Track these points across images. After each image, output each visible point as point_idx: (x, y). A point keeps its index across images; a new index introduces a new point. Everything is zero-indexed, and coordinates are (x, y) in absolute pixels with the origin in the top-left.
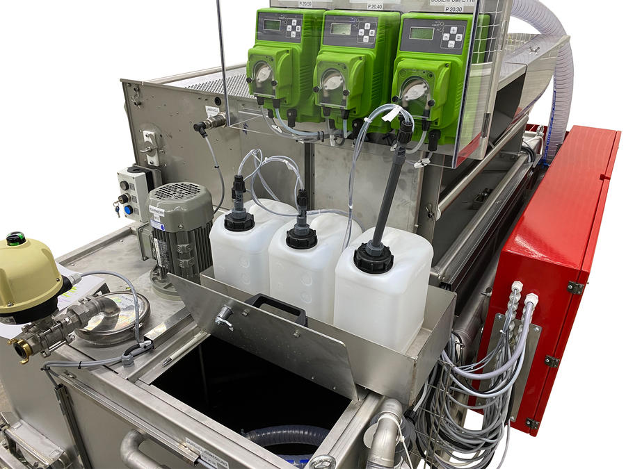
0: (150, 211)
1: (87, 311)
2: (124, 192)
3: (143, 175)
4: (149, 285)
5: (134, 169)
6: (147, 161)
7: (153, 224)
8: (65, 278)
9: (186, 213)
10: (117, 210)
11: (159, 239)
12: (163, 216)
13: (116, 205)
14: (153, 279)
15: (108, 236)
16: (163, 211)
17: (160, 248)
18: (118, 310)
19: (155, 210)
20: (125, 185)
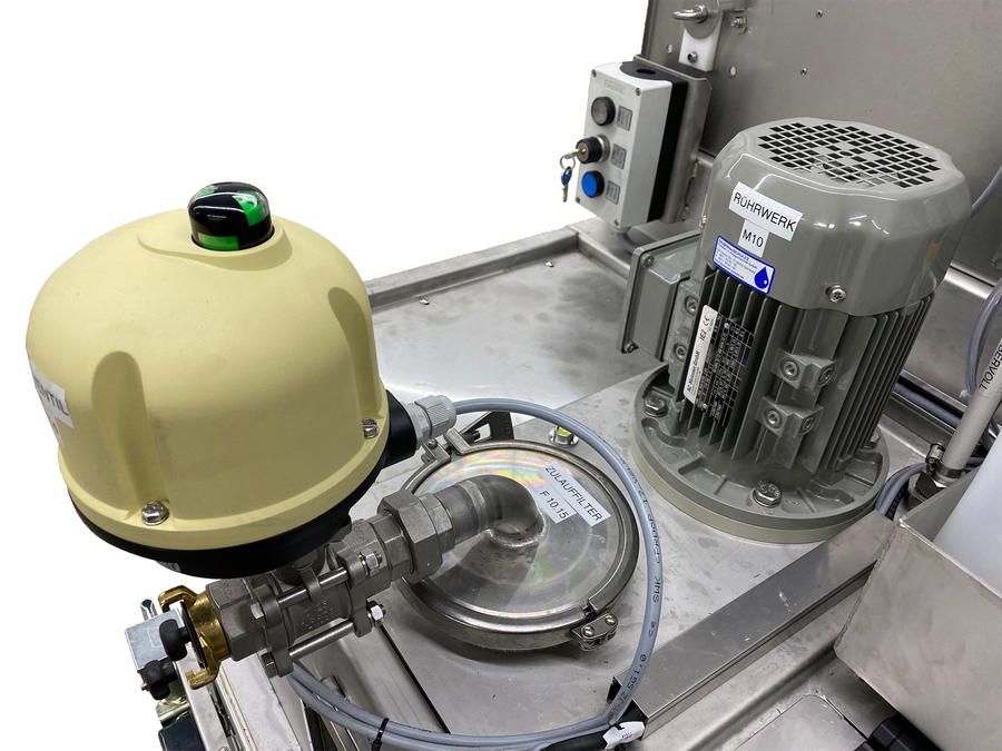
0: (734, 206)
1: (445, 526)
2: (595, 131)
3: (666, 88)
4: (622, 435)
5: (639, 69)
6: (676, 53)
7: (725, 258)
8: (396, 409)
9: (882, 246)
10: (566, 179)
11: (725, 313)
12: (788, 235)
13: (568, 163)
14: (646, 423)
15: (518, 242)
16: (795, 216)
17: (715, 342)
18: (534, 524)
19: (755, 207)
20: (606, 111)
